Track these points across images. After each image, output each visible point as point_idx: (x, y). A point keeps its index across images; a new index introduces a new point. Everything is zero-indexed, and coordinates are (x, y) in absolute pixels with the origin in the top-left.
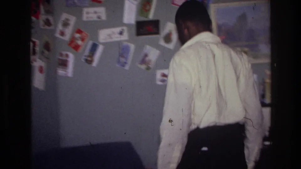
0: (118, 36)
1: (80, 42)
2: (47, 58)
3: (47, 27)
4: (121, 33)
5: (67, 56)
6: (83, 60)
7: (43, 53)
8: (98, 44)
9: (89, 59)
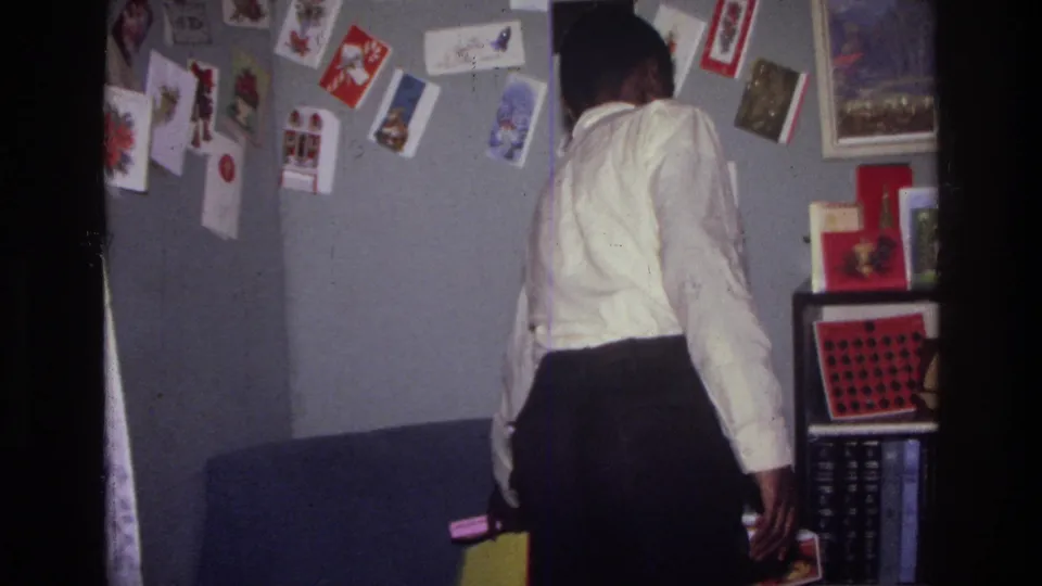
0: (490, 51)
1: (359, 75)
2: (248, 128)
3: (247, 22)
4: (502, 43)
5: (316, 120)
6: (372, 137)
7: (233, 111)
8: (423, 80)
9: (393, 131)
